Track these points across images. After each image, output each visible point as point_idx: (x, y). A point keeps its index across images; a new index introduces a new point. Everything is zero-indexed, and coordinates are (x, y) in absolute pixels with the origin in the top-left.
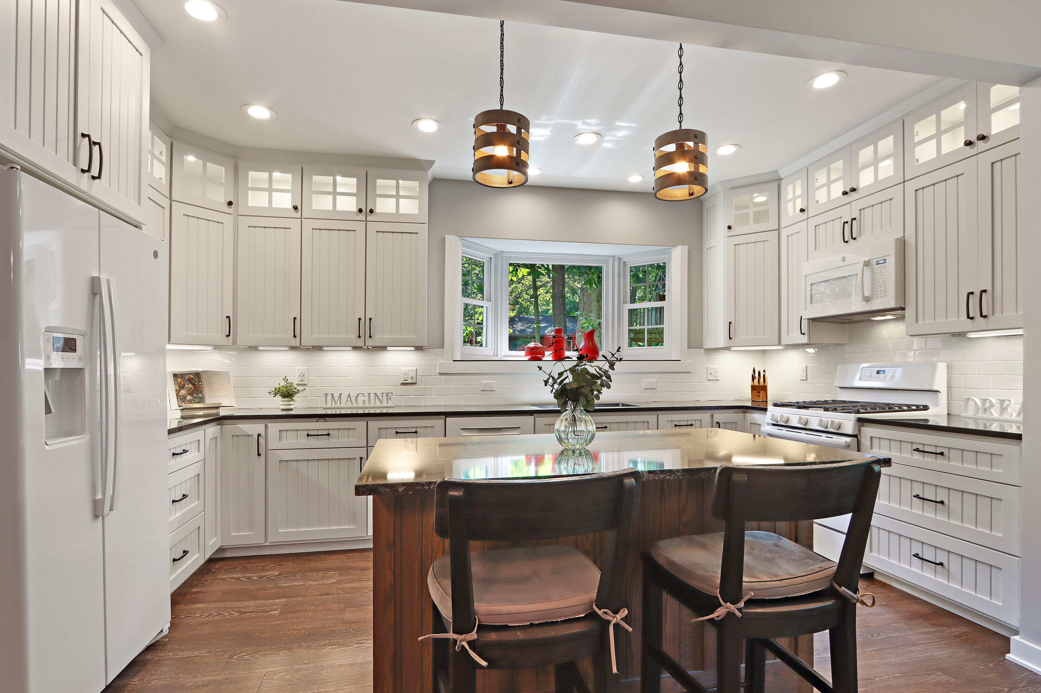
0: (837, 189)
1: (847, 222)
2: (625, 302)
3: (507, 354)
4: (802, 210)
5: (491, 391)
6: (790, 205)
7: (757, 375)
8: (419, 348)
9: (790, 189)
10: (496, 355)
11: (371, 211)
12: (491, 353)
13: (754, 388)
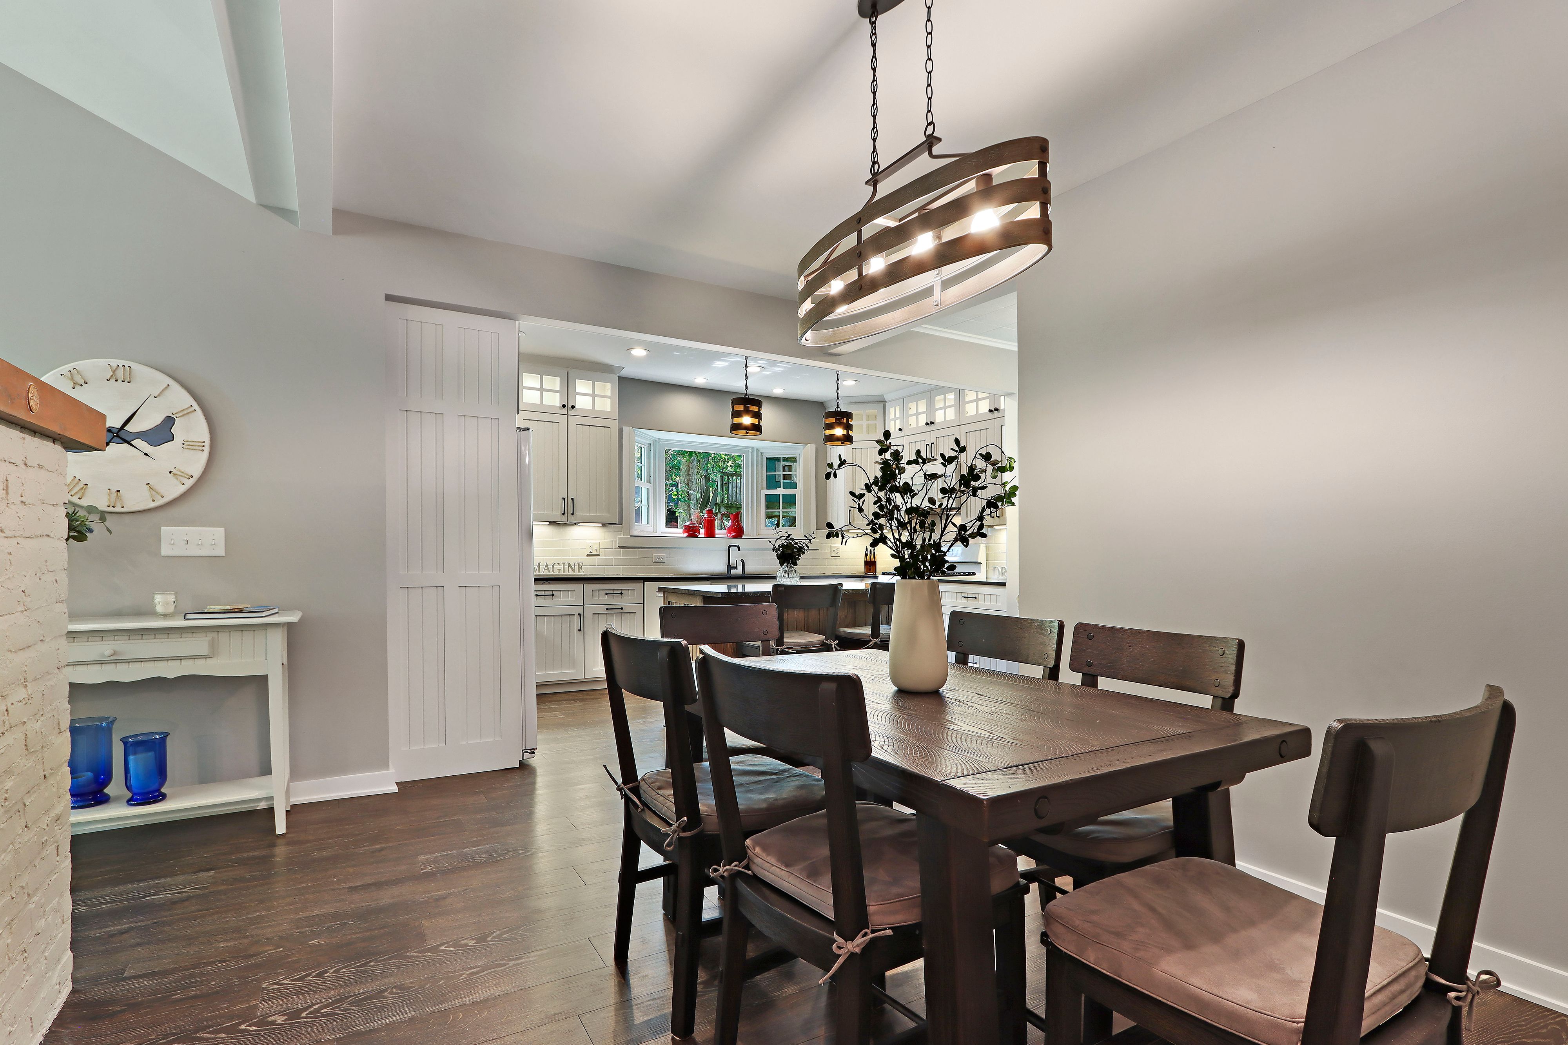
0: (923, 420)
1: (928, 445)
2: (762, 488)
3: (664, 531)
4: (900, 430)
5: (662, 562)
6: (892, 423)
7: (869, 553)
8: (604, 525)
9: (892, 410)
10: (655, 531)
11: (573, 407)
12: (651, 529)
13: (866, 563)
